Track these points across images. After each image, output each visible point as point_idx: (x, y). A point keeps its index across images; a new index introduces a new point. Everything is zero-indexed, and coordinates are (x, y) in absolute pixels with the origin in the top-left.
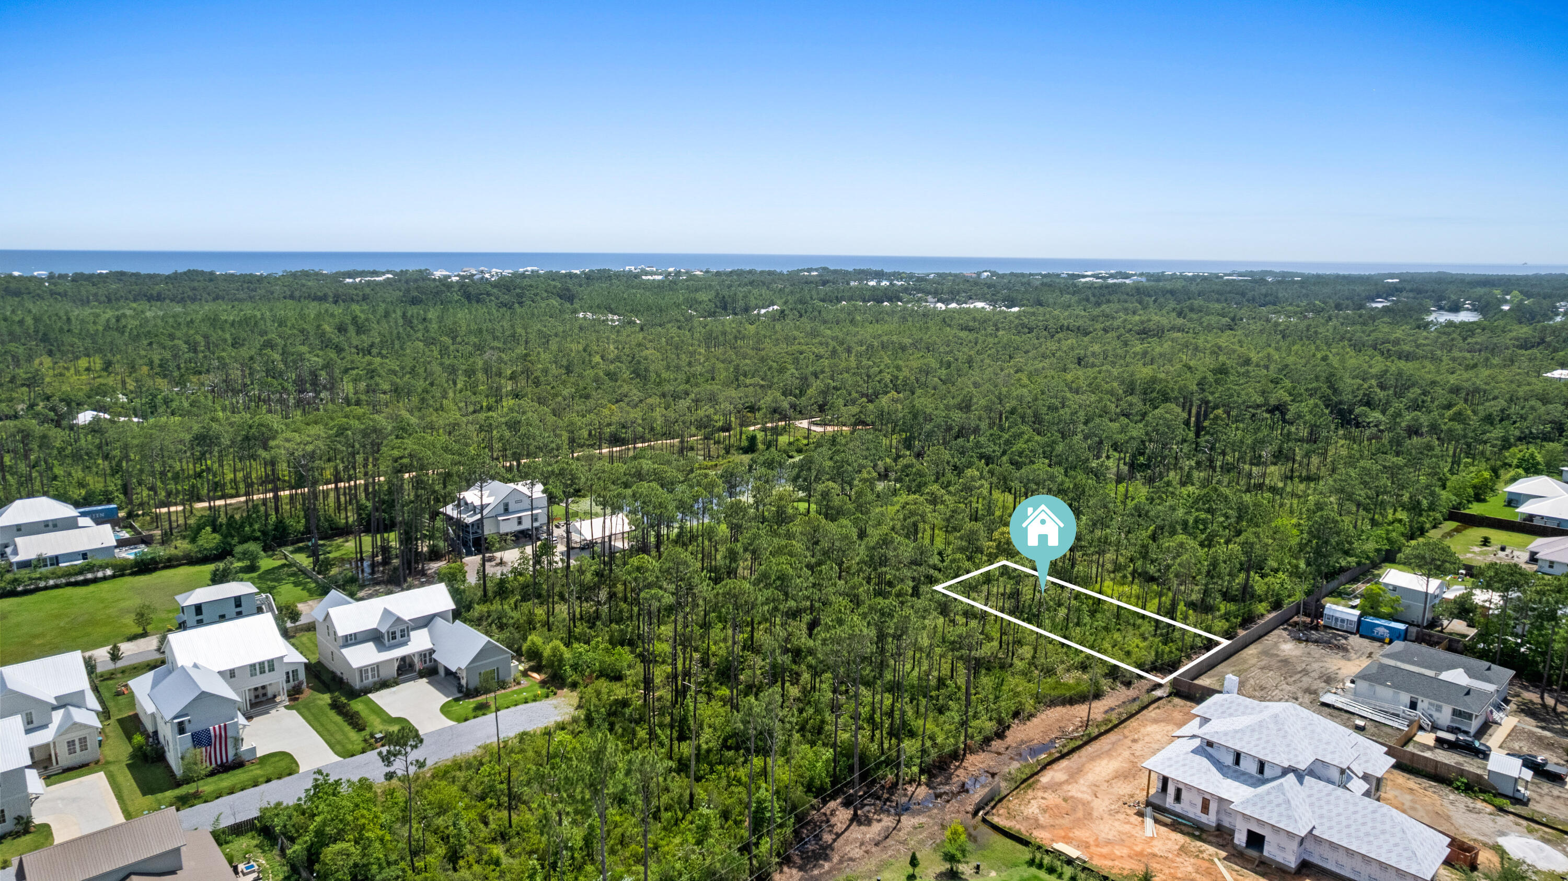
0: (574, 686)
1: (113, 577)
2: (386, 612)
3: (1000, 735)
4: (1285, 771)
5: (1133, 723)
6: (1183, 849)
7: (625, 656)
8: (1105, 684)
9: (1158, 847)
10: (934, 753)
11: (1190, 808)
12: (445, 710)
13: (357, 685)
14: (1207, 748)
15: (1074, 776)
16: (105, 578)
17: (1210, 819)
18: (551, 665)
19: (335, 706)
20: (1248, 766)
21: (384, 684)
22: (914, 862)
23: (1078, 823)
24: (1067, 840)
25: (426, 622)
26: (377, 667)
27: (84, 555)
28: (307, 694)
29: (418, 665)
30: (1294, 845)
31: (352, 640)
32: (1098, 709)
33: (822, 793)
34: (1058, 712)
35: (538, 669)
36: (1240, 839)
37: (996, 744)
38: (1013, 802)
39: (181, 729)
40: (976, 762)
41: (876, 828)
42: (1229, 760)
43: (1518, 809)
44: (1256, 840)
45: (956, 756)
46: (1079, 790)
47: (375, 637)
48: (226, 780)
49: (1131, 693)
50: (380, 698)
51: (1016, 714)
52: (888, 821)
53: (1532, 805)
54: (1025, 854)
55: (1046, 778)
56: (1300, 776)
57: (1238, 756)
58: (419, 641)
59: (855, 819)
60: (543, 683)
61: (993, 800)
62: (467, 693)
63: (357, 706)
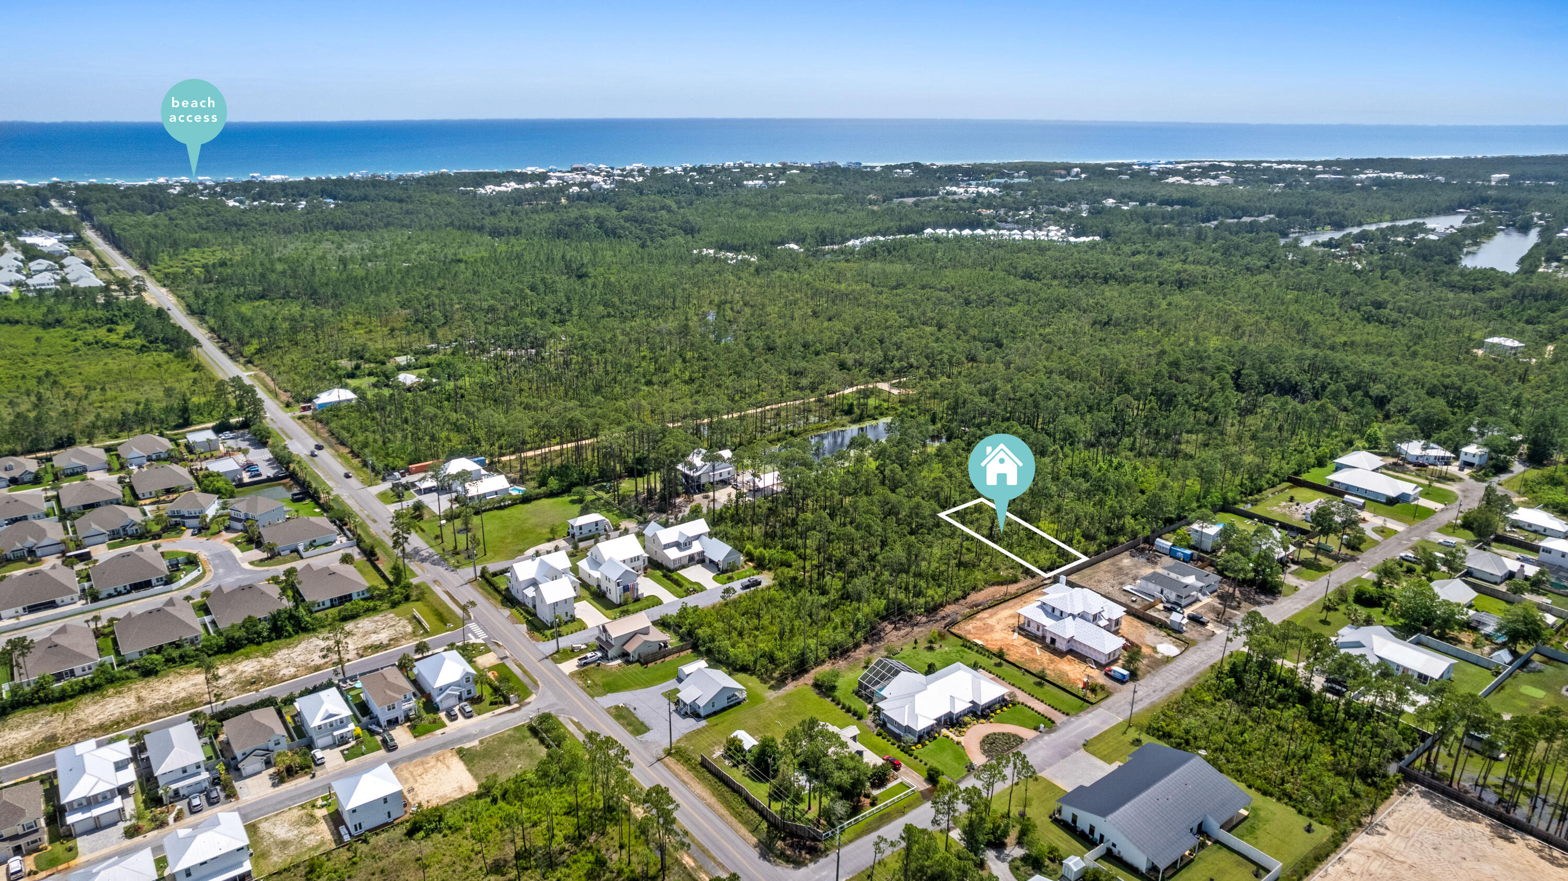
0: (770, 569)
1: (512, 505)
2: (681, 534)
3: (964, 597)
4: (1070, 615)
5: (1028, 595)
6: (1026, 644)
7: (791, 555)
8: (1020, 576)
9: (1015, 643)
10: (932, 604)
11: (1033, 629)
12: (714, 578)
13: (672, 567)
14: (1043, 606)
15: (991, 616)
16: (509, 506)
17: (1040, 633)
18: (759, 559)
19: (664, 576)
20: (1057, 613)
21: (683, 567)
22: (916, 642)
23: (987, 633)
24: (980, 639)
25: (698, 537)
26: (680, 559)
27: (496, 493)
28: (649, 570)
29: (697, 558)
30: (1065, 643)
31: (668, 546)
32: (1013, 588)
33: (883, 619)
34: (996, 588)
35: (751, 560)
36: (1048, 640)
37: (962, 601)
38: (962, 625)
39: (618, 584)
40: (949, 609)
41: (902, 632)
42: (1050, 610)
43: (1177, 635)
44: (1053, 641)
45: (942, 605)
46: (992, 621)
47: (677, 544)
48: (637, 606)
49: (1034, 581)
50: (682, 572)
51: (974, 589)
52: (908, 629)
53: (1185, 634)
54: (960, 642)
55: (978, 616)
56: (1074, 617)
57: (1054, 609)
58: (696, 547)
59: (895, 628)
60: (755, 568)
61: (954, 623)
62: (724, 572)
63: (675, 576)
